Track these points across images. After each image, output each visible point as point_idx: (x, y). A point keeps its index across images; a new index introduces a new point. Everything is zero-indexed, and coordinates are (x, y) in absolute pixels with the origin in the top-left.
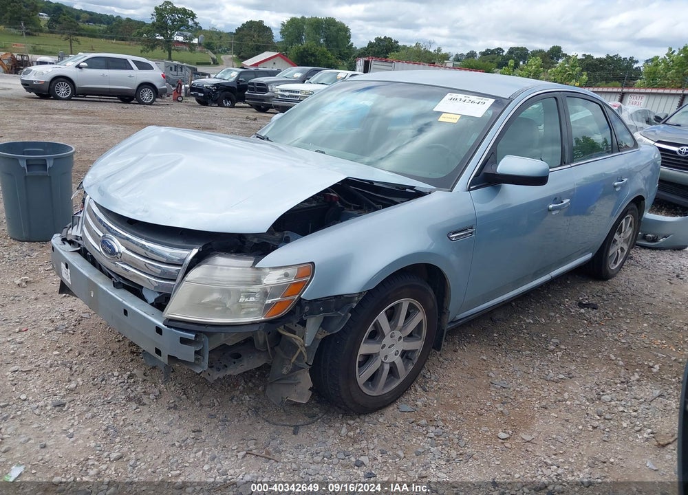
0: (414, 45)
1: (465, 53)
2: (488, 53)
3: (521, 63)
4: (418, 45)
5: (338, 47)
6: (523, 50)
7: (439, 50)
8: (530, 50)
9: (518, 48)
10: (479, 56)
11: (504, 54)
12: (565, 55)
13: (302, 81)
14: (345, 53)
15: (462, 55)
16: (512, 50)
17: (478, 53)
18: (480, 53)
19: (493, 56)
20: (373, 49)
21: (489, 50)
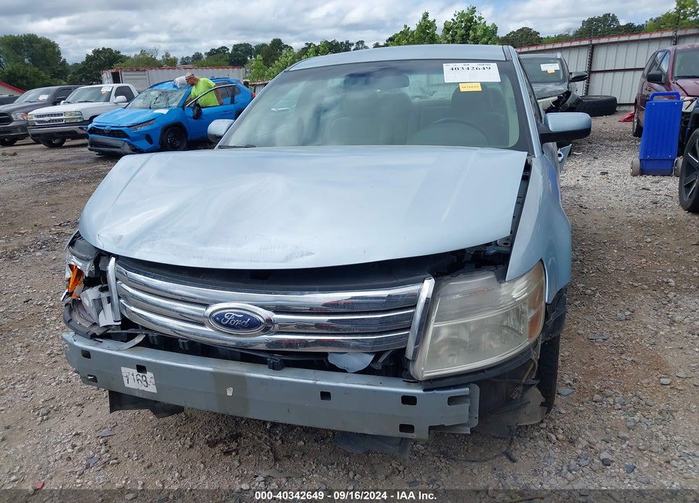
0: (139, 53)
1: (191, 56)
2: (214, 53)
3: (249, 59)
4: (143, 52)
5: (48, 65)
6: (247, 46)
7: (167, 55)
8: (253, 45)
9: (241, 44)
10: (205, 57)
11: (230, 51)
12: (287, 46)
13: (55, 102)
14: (58, 71)
15: (188, 58)
16: (236, 47)
17: (203, 54)
18: (205, 53)
19: (219, 55)
20: (94, 62)
21: (214, 50)
